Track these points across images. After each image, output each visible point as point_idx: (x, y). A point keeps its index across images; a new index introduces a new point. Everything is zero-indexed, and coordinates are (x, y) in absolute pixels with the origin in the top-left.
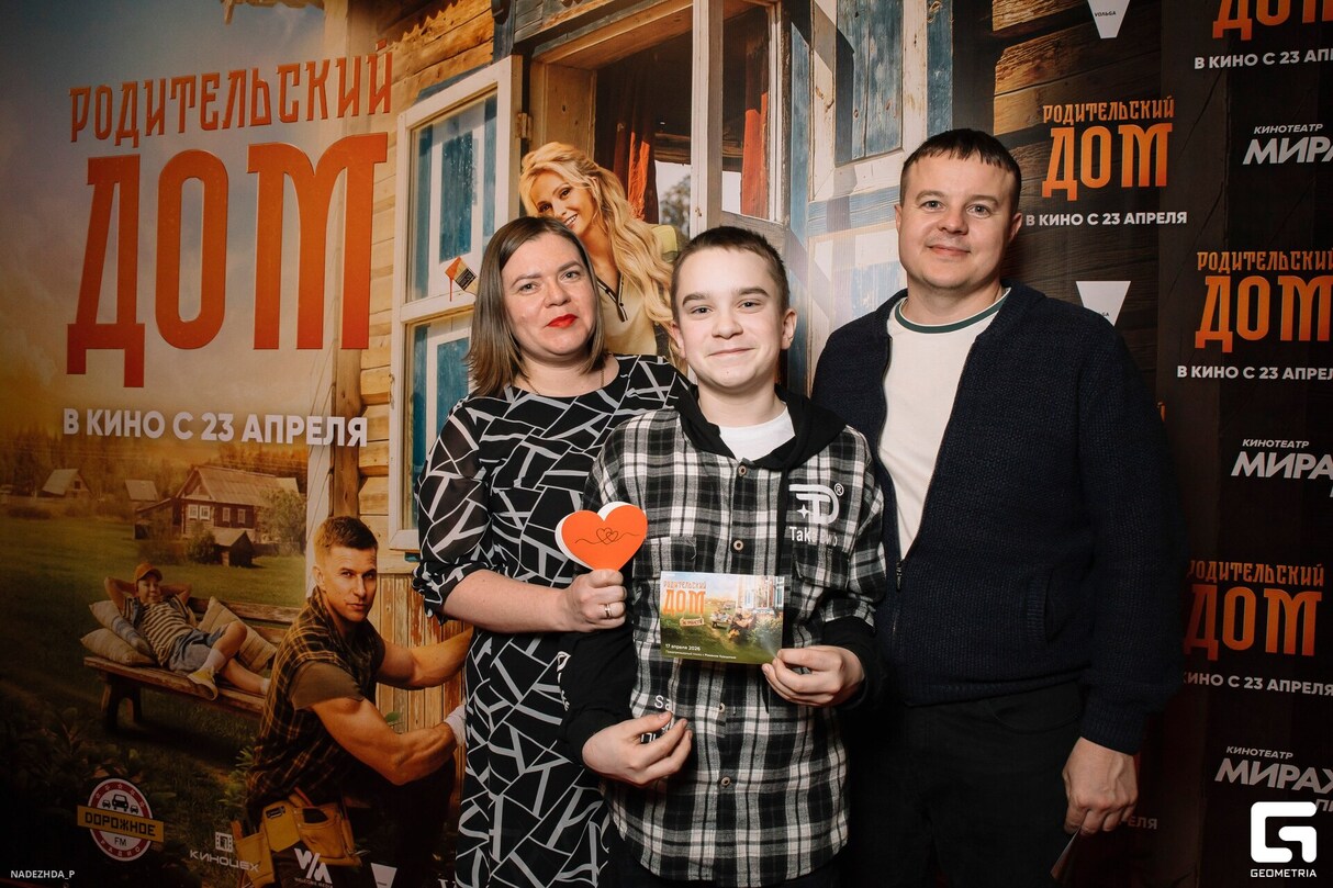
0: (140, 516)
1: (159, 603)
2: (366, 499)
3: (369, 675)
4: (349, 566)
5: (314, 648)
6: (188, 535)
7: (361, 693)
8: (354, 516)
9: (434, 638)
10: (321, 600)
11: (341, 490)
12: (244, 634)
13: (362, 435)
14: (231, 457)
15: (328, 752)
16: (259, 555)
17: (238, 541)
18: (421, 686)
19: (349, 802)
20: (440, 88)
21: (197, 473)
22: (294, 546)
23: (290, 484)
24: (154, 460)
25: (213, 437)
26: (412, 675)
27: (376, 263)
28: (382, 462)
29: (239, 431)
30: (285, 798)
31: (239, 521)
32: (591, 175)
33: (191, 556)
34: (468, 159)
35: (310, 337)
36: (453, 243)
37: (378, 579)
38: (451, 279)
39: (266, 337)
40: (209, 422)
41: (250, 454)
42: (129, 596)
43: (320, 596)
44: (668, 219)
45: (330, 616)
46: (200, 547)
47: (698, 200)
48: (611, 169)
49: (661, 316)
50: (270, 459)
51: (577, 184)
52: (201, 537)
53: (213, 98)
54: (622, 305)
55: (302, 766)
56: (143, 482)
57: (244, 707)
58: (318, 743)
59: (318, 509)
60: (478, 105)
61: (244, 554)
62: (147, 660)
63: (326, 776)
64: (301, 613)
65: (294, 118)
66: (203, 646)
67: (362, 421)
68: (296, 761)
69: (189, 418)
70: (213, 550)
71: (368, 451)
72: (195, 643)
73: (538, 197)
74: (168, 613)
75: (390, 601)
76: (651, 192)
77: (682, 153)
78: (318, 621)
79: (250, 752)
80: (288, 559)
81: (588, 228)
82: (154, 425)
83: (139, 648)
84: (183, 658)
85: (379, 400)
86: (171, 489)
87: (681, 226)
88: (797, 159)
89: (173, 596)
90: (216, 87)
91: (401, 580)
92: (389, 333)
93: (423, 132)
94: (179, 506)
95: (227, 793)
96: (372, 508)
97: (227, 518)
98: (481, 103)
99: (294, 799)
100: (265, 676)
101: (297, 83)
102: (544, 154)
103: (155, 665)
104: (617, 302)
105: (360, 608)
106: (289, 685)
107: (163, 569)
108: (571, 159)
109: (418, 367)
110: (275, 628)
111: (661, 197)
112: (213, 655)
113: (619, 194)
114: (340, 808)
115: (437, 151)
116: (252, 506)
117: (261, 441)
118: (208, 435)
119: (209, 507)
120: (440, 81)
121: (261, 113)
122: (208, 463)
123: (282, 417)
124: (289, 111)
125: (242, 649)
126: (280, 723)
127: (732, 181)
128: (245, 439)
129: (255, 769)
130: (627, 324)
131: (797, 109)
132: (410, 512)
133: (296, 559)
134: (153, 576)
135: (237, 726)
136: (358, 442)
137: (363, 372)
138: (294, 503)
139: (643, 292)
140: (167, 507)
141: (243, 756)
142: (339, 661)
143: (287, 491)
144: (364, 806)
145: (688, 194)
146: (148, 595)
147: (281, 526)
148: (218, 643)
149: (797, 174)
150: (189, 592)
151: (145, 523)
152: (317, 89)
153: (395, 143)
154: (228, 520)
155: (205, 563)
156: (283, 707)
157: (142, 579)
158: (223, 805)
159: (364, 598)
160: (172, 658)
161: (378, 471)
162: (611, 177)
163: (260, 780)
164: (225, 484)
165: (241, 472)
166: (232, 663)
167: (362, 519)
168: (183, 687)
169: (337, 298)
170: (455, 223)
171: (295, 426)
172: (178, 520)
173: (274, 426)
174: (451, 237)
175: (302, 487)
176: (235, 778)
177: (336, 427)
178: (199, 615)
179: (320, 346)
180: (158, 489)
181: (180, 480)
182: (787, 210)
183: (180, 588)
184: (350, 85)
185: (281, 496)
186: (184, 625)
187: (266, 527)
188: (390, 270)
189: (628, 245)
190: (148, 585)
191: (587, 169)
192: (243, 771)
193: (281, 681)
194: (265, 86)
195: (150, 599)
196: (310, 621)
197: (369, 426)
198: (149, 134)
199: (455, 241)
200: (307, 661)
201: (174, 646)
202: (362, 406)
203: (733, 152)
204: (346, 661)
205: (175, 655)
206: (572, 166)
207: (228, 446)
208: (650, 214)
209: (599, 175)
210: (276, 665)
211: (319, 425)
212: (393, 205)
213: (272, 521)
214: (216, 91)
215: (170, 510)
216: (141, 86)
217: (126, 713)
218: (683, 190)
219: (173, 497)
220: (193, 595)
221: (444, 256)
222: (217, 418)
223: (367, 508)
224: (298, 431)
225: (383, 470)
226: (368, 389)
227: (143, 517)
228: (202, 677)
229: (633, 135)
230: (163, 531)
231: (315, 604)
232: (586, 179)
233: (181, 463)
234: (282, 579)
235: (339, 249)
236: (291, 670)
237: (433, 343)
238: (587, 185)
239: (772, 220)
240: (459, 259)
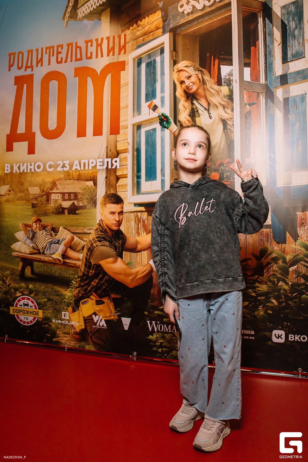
0: (33, 200)
1: (41, 230)
2: (119, 186)
3: (120, 249)
4: (113, 210)
5: (99, 241)
6: (52, 205)
7: (117, 256)
8: (115, 192)
9: (145, 233)
10: (103, 224)
11: (110, 184)
12: (73, 239)
13: (118, 164)
14: (68, 176)
15: (105, 278)
16: (79, 210)
17: (71, 205)
18: (140, 251)
19: (113, 296)
20: (144, 44)
21: (55, 183)
22: (92, 206)
23: (91, 183)
24: (39, 180)
25: (62, 169)
26: (137, 247)
27: (122, 105)
28: (125, 173)
29: (71, 166)
30: (89, 297)
31: (71, 198)
32: (198, 71)
33: (53, 212)
34: (155, 68)
35: (98, 132)
36: (150, 96)
37: (124, 214)
38: (149, 108)
39: (81, 133)
40: (60, 164)
41: (75, 174)
42: (29, 229)
43: (102, 222)
44: (226, 84)
45: (106, 229)
46: (56, 209)
47: (236, 77)
48: (205, 69)
49: (224, 117)
50: (83, 175)
51: (193, 74)
52: (56, 205)
53: (61, 53)
54: (210, 114)
55: (95, 284)
56: (35, 188)
57: (73, 265)
58: (101, 276)
59: (101, 191)
60: (158, 49)
61: (73, 210)
62: (36, 251)
63: (104, 287)
64: (95, 229)
65: (91, 58)
66: (57, 244)
67: (118, 159)
68: (93, 283)
69: (52, 163)
70: (61, 209)
71: (120, 169)
72: (54, 244)
73: (180, 79)
74: (44, 234)
75: (128, 222)
76: (219, 76)
77: (229, 62)
78: (101, 231)
79: (75, 281)
80: (90, 210)
81: (198, 89)
82: (39, 167)
83: (33, 248)
84: (50, 249)
85: (123, 151)
86: (45, 190)
87: (230, 86)
88: (269, 62)
89: (45, 228)
90: (62, 49)
91: (133, 214)
92: (127, 128)
93: (138, 59)
94: (48, 195)
95: (67, 297)
96: (122, 189)
97: (66, 197)
98: (159, 49)
99: (92, 297)
100: (81, 253)
101: (92, 46)
102: (181, 65)
103: (39, 253)
104: (209, 113)
105: (117, 225)
106: (90, 255)
107: (42, 218)
108: (191, 66)
109: (138, 140)
110: (85, 236)
111: (223, 77)
112: (61, 248)
113: (208, 77)
114: (110, 298)
115: (143, 66)
116: (77, 192)
117: (80, 169)
118: (59, 169)
119: (60, 194)
120: (144, 42)
121: (79, 56)
122: (60, 179)
123: (87, 160)
124: (89, 55)
125: (72, 244)
126: (86, 269)
127: (247, 71)
128: (73, 169)
129: (77, 287)
130: (212, 120)
131: (268, 46)
132: (136, 190)
133: (93, 210)
134: (39, 220)
135: (70, 272)
136: (116, 166)
137: (118, 142)
138: (92, 190)
139: (218, 109)
140: (44, 196)
141: (72, 283)
142: (109, 245)
143: (89, 186)
144: (119, 297)
145: (232, 75)
146: (36, 228)
147: (87, 199)
148: (63, 243)
149: (269, 67)
150: (52, 225)
151: (35, 202)
152: (99, 48)
153: (128, 64)
154: (67, 198)
155: (58, 214)
156: (88, 264)
157: (34, 222)
158: (65, 302)
159: (119, 221)
160: (46, 250)
161: (124, 176)
162: (205, 71)
163: (79, 291)
164: (66, 185)
165: (72, 181)
166: (69, 249)
167: (118, 193)
168: (50, 260)
169: (108, 118)
170: (150, 89)
171: (92, 163)
172: (48, 200)
173: (84, 164)
174: (149, 94)
175: (95, 184)
176: (69, 291)
177: (108, 162)
178: (56, 233)
179: (101, 134)
180: (40, 190)
181: (49, 185)
182: (266, 79)
183: (48, 224)
184: (111, 45)
185: (87, 188)
186: (50, 237)
187: (82, 199)
188: (127, 107)
189: (212, 93)
190: (37, 224)
191: (197, 69)
192: (73, 288)
193: (87, 254)
194: (80, 48)
195: (37, 229)
196: (98, 231)
197: (120, 161)
198: (37, 66)
199: (151, 95)
200: (97, 246)
201: (46, 245)
202: (118, 154)
203: (247, 61)
204: (112, 244)
205: (47, 249)
206: (192, 68)
207: (67, 172)
208: (219, 83)
209: (201, 71)
210: (85, 249)
211: (101, 162)
212: (128, 85)
213: (84, 197)
214: (62, 50)
215: (45, 197)
216: (34, 50)
217: (28, 272)
218: (231, 74)
219: (46, 192)
220: (54, 226)
221: (147, 100)
222: (63, 162)
223: (120, 189)
224: (94, 165)
225: (126, 176)
226: (120, 147)
227: (35, 200)
228: (57, 256)
229: (212, 57)
230: (42, 204)
231: (100, 225)
232: (197, 72)
233: (49, 180)
234: (88, 217)
235: (108, 101)
236: (91, 250)
237: (143, 130)
238: (197, 74)
239: (261, 83)
240: (152, 101)
